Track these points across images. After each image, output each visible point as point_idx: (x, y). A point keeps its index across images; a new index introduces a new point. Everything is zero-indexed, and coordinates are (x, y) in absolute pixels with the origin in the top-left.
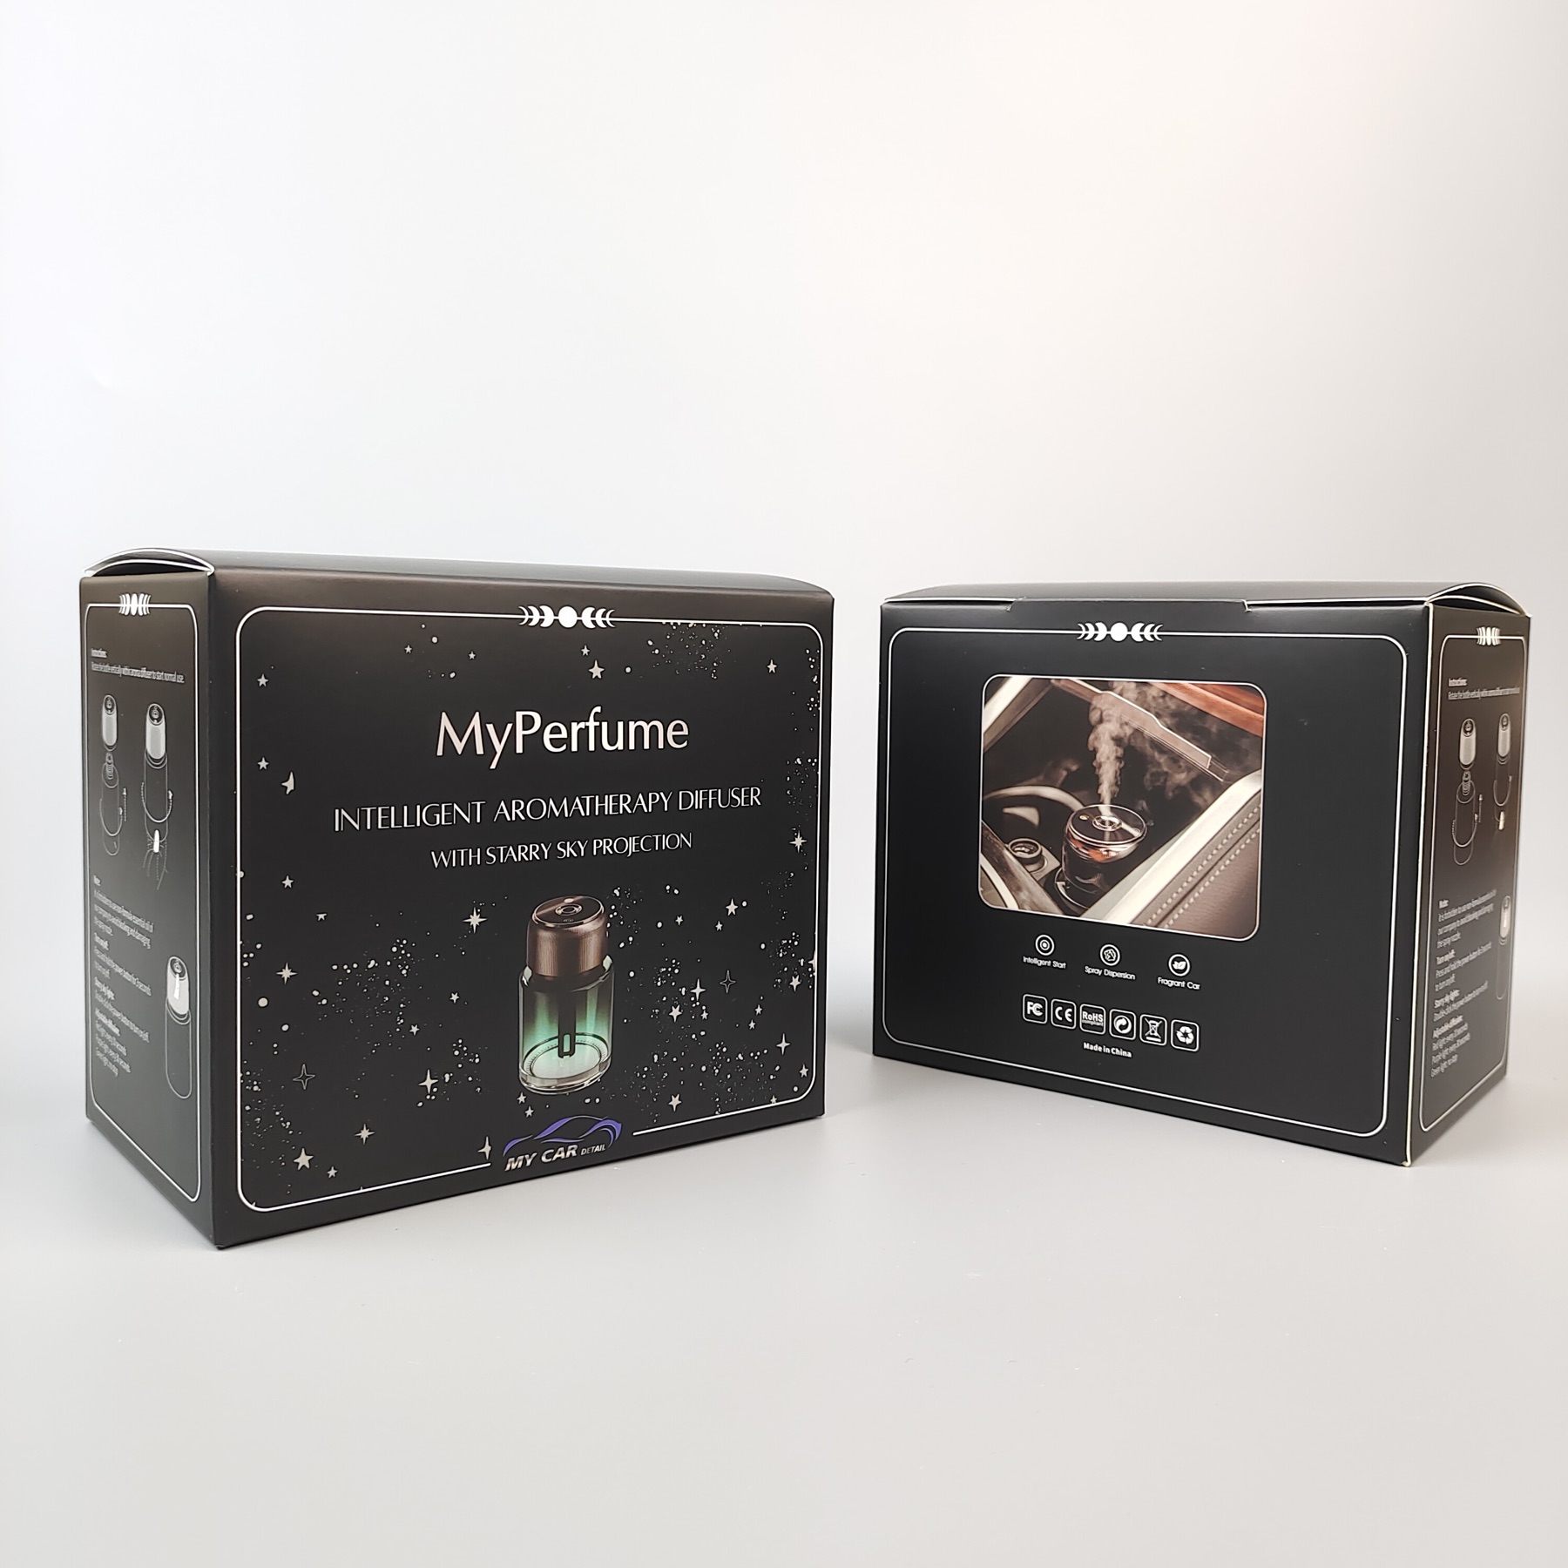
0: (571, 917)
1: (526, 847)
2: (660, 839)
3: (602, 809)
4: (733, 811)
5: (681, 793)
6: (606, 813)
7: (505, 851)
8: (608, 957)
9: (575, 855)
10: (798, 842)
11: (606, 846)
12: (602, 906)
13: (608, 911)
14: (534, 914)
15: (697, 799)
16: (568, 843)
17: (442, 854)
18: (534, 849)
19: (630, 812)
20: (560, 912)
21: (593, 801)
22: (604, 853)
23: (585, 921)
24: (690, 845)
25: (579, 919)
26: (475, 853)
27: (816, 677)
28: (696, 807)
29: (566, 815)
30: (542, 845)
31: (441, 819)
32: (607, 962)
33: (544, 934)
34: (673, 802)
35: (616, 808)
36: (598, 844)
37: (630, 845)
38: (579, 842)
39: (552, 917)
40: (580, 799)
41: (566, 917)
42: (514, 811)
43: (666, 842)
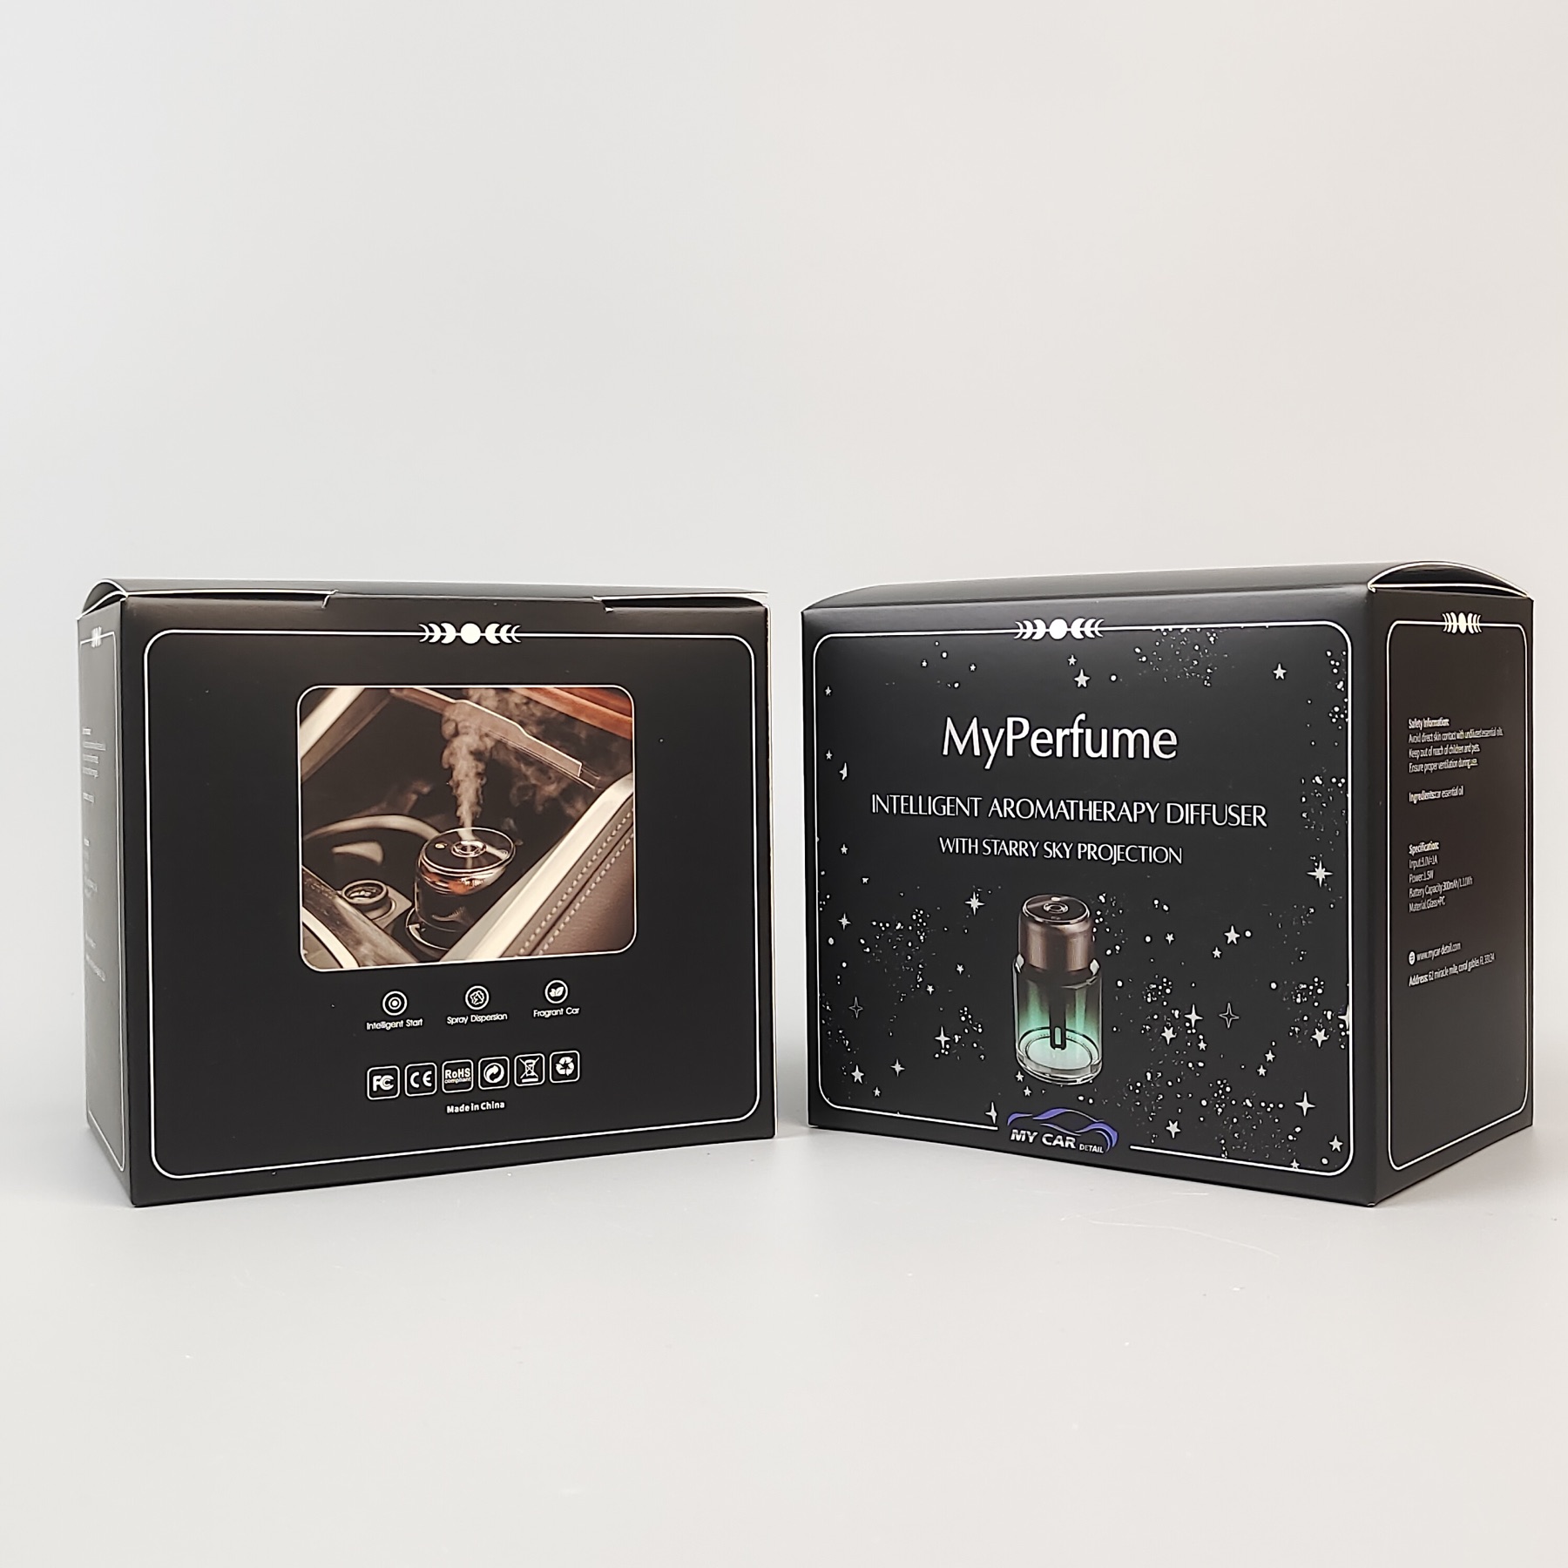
0: (1058, 915)
1: (1016, 843)
2: (1147, 850)
3: (1086, 814)
4: (1231, 830)
5: (1169, 805)
6: (1090, 819)
7: (999, 844)
8: (1094, 961)
9: (1061, 856)
10: (1320, 874)
11: (1091, 851)
12: (1087, 911)
13: (1093, 916)
14: (1025, 906)
15: (1188, 814)
16: (1054, 844)
17: (948, 840)
18: (1023, 846)
19: (1114, 819)
20: (1048, 909)
21: (1077, 806)
22: (1089, 858)
23: (1071, 921)
24: (1180, 861)
25: (1067, 918)
26: (973, 843)
27: (1341, 683)
28: (1187, 822)
29: (1052, 817)
30: (1031, 843)
31: (946, 810)
32: (1094, 966)
33: (1033, 927)
34: (1161, 814)
35: (1100, 815)
36: (1083, 848)
37: (1115, 853)
38: (1064, 844)
39: (1040, 912)
40: (1065, 803)
41: (1053, 915)
42: (1006, 809)
43: (1153, 855)
